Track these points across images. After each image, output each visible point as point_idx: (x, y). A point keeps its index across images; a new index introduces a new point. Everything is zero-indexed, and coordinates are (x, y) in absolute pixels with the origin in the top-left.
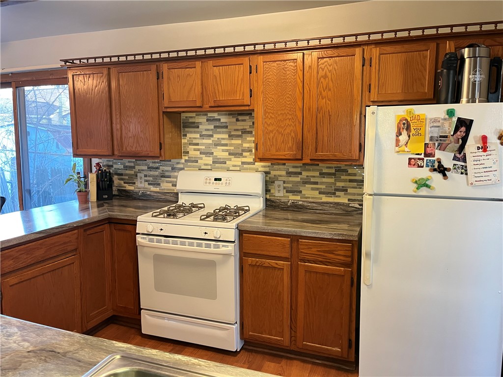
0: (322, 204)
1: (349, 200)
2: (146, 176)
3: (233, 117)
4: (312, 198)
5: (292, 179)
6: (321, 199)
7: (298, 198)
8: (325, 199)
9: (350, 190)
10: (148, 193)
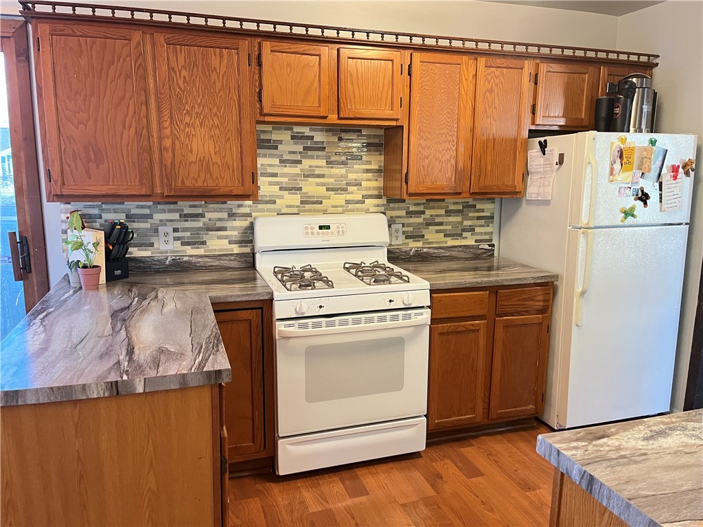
0: (450, 249)
1: (476, 241)
2: (175, 230)
3: (333, 135)
4: (437, 243)
5: (413, 220)
6: (446, 242)
7: (420, 244)
8: (451, 242)
9: (477, 230)
10: (185, 259)
